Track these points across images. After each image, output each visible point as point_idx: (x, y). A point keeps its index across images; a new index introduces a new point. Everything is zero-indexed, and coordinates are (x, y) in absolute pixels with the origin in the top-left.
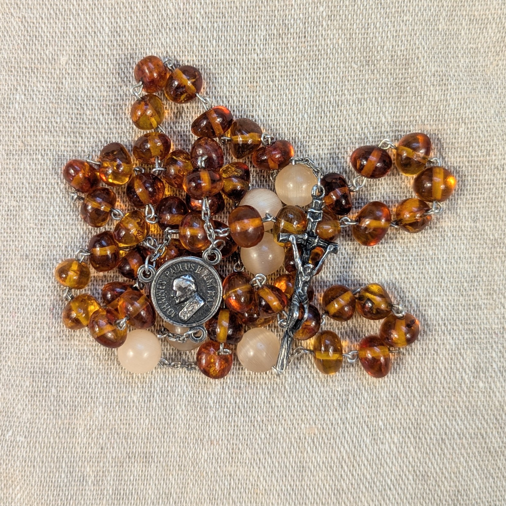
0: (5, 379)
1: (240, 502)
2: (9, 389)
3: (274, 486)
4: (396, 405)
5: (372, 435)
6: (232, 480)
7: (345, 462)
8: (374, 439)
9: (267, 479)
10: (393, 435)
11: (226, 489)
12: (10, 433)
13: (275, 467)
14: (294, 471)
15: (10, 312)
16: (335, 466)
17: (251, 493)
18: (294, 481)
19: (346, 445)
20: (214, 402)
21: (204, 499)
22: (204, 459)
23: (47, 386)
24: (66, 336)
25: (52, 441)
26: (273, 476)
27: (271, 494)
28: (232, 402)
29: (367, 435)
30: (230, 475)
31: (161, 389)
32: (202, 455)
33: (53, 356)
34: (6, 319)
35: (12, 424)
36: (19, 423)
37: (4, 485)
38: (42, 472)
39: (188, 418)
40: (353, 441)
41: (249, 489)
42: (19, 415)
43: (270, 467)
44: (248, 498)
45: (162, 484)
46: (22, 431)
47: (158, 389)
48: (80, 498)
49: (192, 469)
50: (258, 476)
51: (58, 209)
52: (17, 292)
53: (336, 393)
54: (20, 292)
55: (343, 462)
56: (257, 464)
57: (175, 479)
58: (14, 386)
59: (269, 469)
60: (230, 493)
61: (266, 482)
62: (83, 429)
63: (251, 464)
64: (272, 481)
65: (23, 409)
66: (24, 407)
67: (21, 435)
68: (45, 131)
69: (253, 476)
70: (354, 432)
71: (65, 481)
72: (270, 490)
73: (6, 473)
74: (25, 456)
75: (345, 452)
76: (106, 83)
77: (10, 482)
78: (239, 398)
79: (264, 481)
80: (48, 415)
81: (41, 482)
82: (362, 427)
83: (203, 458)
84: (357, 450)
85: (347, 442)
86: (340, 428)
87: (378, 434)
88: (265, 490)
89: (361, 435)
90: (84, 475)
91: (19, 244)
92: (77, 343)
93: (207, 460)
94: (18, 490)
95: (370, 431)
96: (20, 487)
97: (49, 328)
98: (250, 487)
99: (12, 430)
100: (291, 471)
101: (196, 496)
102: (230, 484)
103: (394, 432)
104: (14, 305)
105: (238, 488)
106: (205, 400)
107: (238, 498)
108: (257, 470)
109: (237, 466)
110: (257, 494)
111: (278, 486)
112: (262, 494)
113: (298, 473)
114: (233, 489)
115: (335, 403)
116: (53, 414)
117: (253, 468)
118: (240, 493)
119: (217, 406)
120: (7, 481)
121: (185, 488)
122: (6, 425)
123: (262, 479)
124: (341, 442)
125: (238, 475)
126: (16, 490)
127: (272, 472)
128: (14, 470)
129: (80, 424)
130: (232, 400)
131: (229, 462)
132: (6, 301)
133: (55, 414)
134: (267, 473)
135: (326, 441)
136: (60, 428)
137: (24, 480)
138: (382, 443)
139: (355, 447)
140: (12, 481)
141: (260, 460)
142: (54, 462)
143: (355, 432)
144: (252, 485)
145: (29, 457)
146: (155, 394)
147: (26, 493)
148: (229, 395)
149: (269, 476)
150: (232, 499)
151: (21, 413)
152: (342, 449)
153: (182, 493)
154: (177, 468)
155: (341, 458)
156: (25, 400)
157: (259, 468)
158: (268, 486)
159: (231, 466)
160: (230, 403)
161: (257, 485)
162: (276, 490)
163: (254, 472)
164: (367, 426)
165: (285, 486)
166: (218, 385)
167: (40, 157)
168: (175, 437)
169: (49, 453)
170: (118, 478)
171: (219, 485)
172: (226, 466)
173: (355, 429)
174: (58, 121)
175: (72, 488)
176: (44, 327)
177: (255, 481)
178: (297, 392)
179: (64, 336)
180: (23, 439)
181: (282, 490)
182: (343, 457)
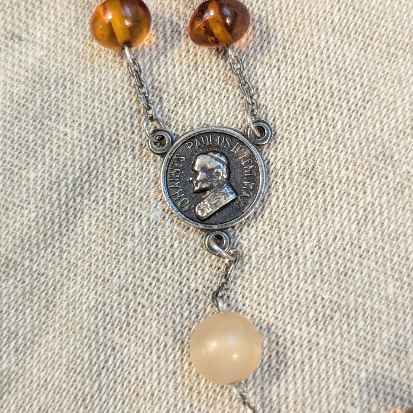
1: (108, 395)
3: (167, 394)
4: (398, 358)
5: (344, 386)
6: (112, 358)
7: (287, 407)
8: (344, 394)
9: (163, 379)
10: (373, 399)
11: (97, 366)
13: (182, 368)
14: (207, 387)
16: (269, 407)
17: (130, 390)
18: (199, 401)
19: (299, 382)
20: (142, 231)
21: (60, 365)
22: (88, 307)
26: (173, 380)
27: (158, 405)
28: (167, 243)
29: (336, 383)
30: (114, 349)
31: (74, 181)
32: (88, 299)
39: (93, 238)
40: (311, 382)
41: (129, 382)
43: (175, 364)
44: (123, 394)
45: (11, 315)
47: (71, 179)
49: (64, 314)
50: (151, 370)
53: (319, 300)
55: (284, 405)
56: (158, 350)
57: (32, 318)
59: (171, 367)
60: (100, 374)
61: (159, 384)
63: (150, 346)
64: (167, 386)
69: (144, 365)
70: (319, 369)
72: (160, 398)
75: (293, 392)
78: (181, 242)
79: (157, 381)
82: (334, 367)
83: (87, 304)
84: (312, 398)
85: (304, 378)
86: (303, 353)
87: (352, 388)
88: (153, 395)
89: (328, 379)
93: (91, 309)
95: (343, 378)
98: (133, 380)
100: (201, 385)
101: (50, 354)
102: (106, 362)
103: (377, 397)
105: (115, 374)
106: (129, 222)
107: (108, 387)
108: (155, 359)
109: (129, 341)
110: (137, 395)
111: (173, 398)
112: (145, 399)
113: (210, 393)
114: (107, 370)
115: (312, 314)
117: (151, 353)
118: (115, 382)
119: (143, 239)
121: (41, 337)
123: (155, 375)
124: (295, 375)
125: (124, 354)
127: (175, 373)
130: (168, 240)
131: (121, 329)
134: (166, 370)
135: (274, 363)
138: (353, 404)
139: (311, 392)
141: (165, 346)
143: (321, 371)
144: (137, 379)
148: (167, 232)
149: (167, 377)
150: (100, 384)
152: (291, 386)
153: (32, 342)
154: (43, 304)
155: (284, 397)
157: (159, 358)
158: (159, 391)
159: (121, 336)
160: (164, 243)
161: (144, 382)
162: (168, 403)
163: (149, 361)
164: (343, 370)
165: (183, 402)
166: (158, 210)
168: (61, 258)
171: (90, 355)
172: (113, 332)
173: (323, 366)
177: (144, 375)
178: (263, 272)
181: (176, 406)
182: (287, 398)
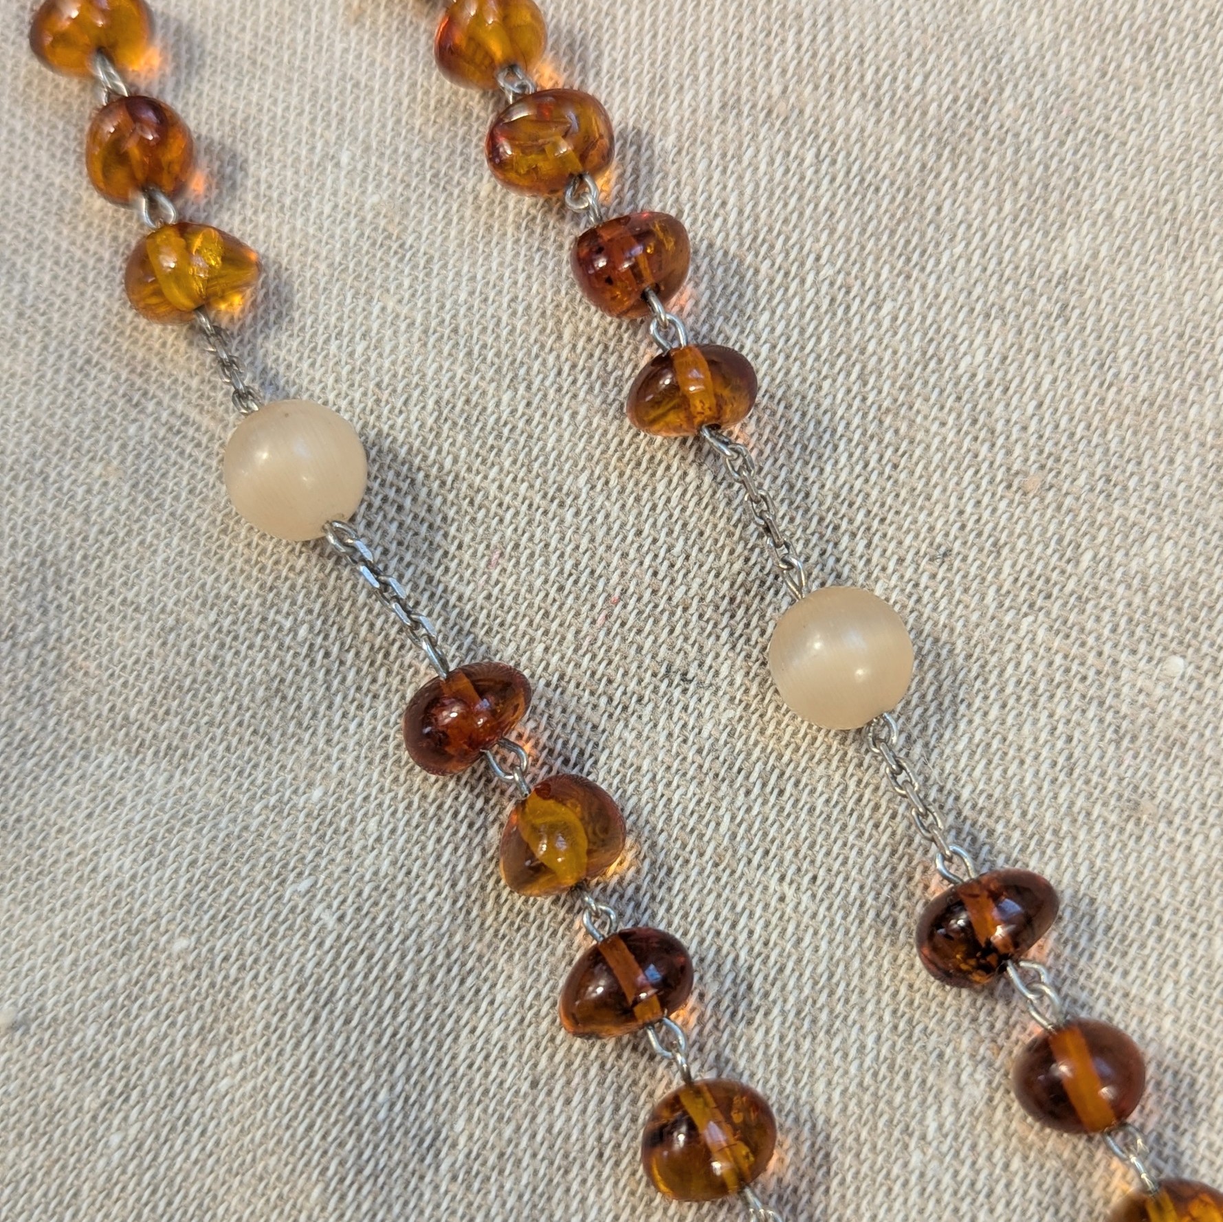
0: (374, 729)
2: (370, 763)
12: (304, 885)
15: (488, 547)
23: (482, 810)
24: (610, 700)
25: (407, 976)
33: (544, 739)
34: (467, 557)
35: (323, 863)
36: (347, 870)
37: (202, 1028)
38: (330, 1048)
42: (356, 849)
46: (340, 898)
48: (395, 1192)
51: (780, 329)
52: (537, 499)
54: (544, 503)
58: (389, 763)
62: (511, 994)
65: (378, 839)
66: (386, 833)
67: (329, 906)
68: (864, 95)
71: (382, 1115)
73: (227, 995)
74: (307, 973)
76: (1098, 58)
77: (223, 1029)
80: (439, 894)
81: (312, 1075)
90: (438, 1133)
91: (615, 368)
92: (630, 737)
94: (230, 1066)
96: (243, 1059)
97: (576, 651)
99: (312, 878)
104: (509, 532)
116: (455, 902)
120: (216, 1020)
122: (303, 858)
126: (226, 1062)
128: (254, 997)
129: (510, 977)
132: (494, 507)
133: (459, 904)
136: (448, 955)
137: (267, 1044)
140: (230, 1030)
142: (378, 1041)
145: (318, 982)
146: (776, 1011)
147: (251, 1084)
151: (364, 847)
156: (399, 815)
167: (810, 157)
169: (380, 1006)
170: (536, 1198)
174: (916, 84)
175: (391, 1148)
176: (563, 638)
179: (604, 700)
180: (330, 921)
